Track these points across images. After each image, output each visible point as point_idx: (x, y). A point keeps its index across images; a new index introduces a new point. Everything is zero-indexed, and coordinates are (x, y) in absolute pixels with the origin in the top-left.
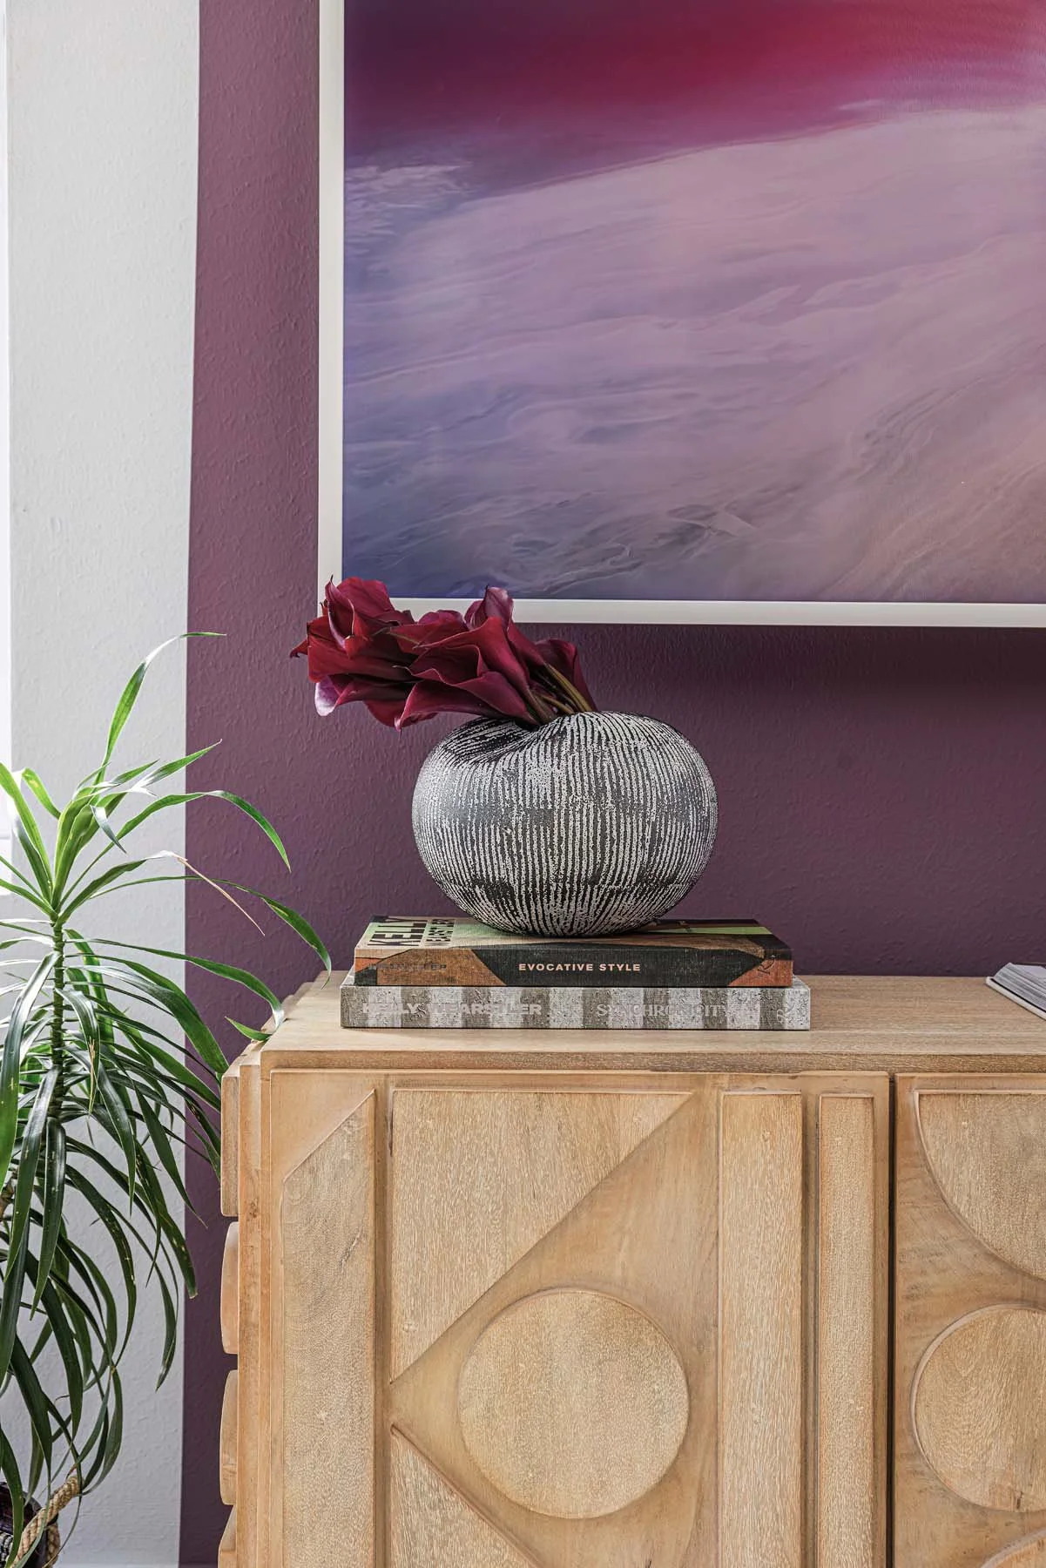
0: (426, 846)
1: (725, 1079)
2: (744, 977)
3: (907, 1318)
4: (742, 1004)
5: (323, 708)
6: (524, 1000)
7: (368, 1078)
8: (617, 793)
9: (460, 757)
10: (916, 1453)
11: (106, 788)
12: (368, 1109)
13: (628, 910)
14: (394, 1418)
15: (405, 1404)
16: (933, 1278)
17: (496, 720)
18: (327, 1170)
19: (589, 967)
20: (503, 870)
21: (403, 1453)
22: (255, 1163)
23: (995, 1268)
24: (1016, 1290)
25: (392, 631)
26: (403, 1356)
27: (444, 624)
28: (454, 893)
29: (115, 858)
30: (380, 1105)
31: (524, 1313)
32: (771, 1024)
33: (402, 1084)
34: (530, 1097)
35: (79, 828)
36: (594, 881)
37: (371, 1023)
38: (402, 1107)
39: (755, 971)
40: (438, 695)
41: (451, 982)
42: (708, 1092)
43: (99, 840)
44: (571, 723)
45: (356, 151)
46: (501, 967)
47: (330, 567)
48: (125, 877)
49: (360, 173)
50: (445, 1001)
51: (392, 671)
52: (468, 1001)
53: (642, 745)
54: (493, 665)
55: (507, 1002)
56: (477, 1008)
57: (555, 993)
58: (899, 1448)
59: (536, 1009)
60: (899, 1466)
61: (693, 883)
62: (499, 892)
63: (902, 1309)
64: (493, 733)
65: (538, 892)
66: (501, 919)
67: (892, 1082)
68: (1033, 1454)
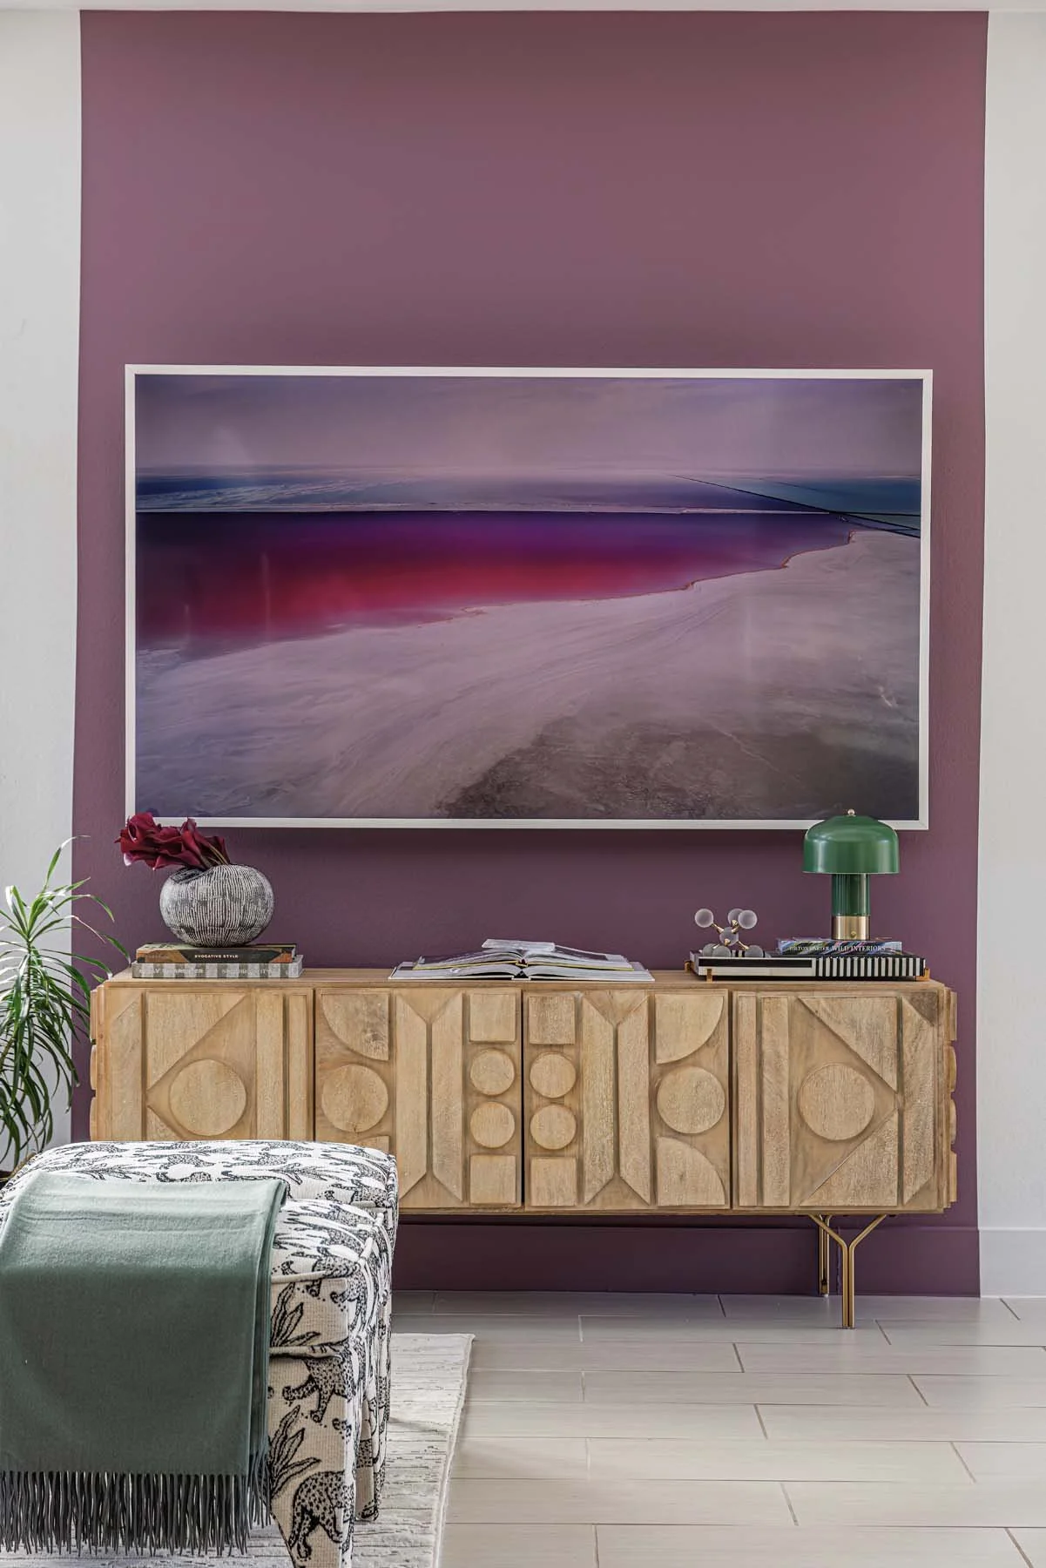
0: (164, 914)
1: (258, 990)
2: (275, 960)
3: (320, 1069)
4: (274, 969)
5: (127, 863)
6: (197, 968)
7: (140, 991)
8: (230, 895)
9: (177, 882)
10: (323, 1115)
11: (49, 894)
12: (139, 1001)
13: (236, 937)
14: (148, 1104)
15: (152, 1099)
16: (328, 1056)
17: (190, 868)
18: (125, 1021)
19: (220, 956)
20: (190, 922)
21: (151, 1115)
22: (102, 1020)
23: (348, 1053)
24: (355, 1060)
25: (153, 836)
26: (151, 1082)
27: (173, 832)
28: (175, 931)
29: (54, 917)
30: (143, 997)
31: (192, 1067)
32: (284, 976)
33: (151, 992)
34: (193, 996)
35: (39, 907)
36: (223, 926)
37: (143, 976)
38: (151, 999)
39: (279, 958)
40: (168, 859)
41: (171, 962)
42: (253, 994)
43: (47, 910)
44: (216, 869)
45: (140, 644)
46: (189, 957)
47: (130, 812)
48: (56, 926)
49: (141, 652)
50: (169, 969)
51: (151, 849)
52: (177, 968)
53: (241, 877)
54: (188, 848)
55: (190, 969)
56: (180, 971)
57: (208, 965)
58: (318, 1112)
59: (201, 971)
60: (317, 1119)
61: (263, 929)
62: (189, 930)
63: (318, 1066)
64: (189, 873)
65: (203, 930)
66: (190, 940)
67: (314, 991)
68: (359, 1113)
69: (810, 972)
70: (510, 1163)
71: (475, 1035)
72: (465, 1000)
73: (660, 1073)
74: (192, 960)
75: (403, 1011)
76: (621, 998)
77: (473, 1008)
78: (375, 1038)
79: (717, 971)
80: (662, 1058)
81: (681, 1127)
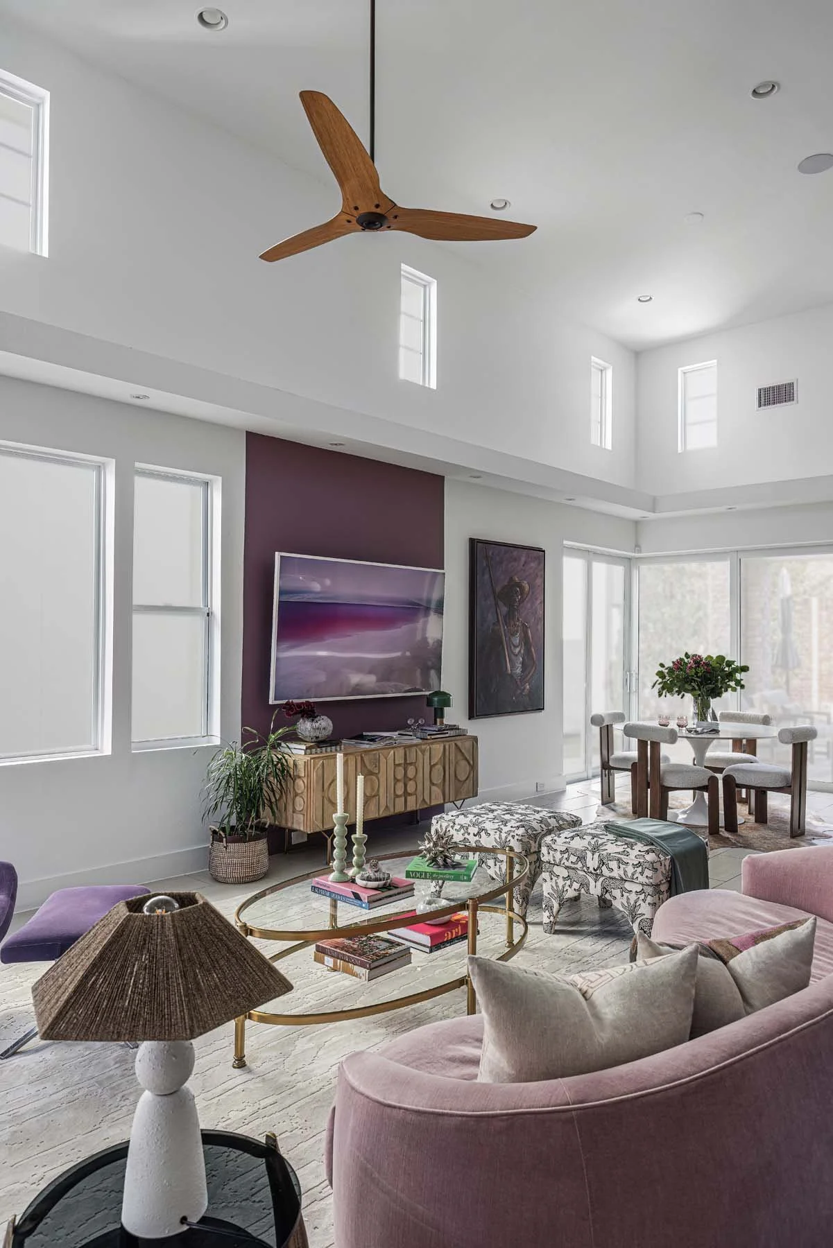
8: (324, 725)
14: (324, 796)
15: (325, 794)
23: (369, 772)
24: (371, 773)
39: (339, 743)
44: (316, 716)
53: (323, 720)
67: (361, 754)
68: (373, 789)
69: (447, 735)
70: (403, 798)
71: (397, 762)
72: (394, 753)
73: (432, 767)
74: (319, 747)
75: (382, 757)
76: (423, 747)
77: (396, 754)
78: (376, 767)
79: (433, 737)
80: (432, 764)
81: (435, 782)
